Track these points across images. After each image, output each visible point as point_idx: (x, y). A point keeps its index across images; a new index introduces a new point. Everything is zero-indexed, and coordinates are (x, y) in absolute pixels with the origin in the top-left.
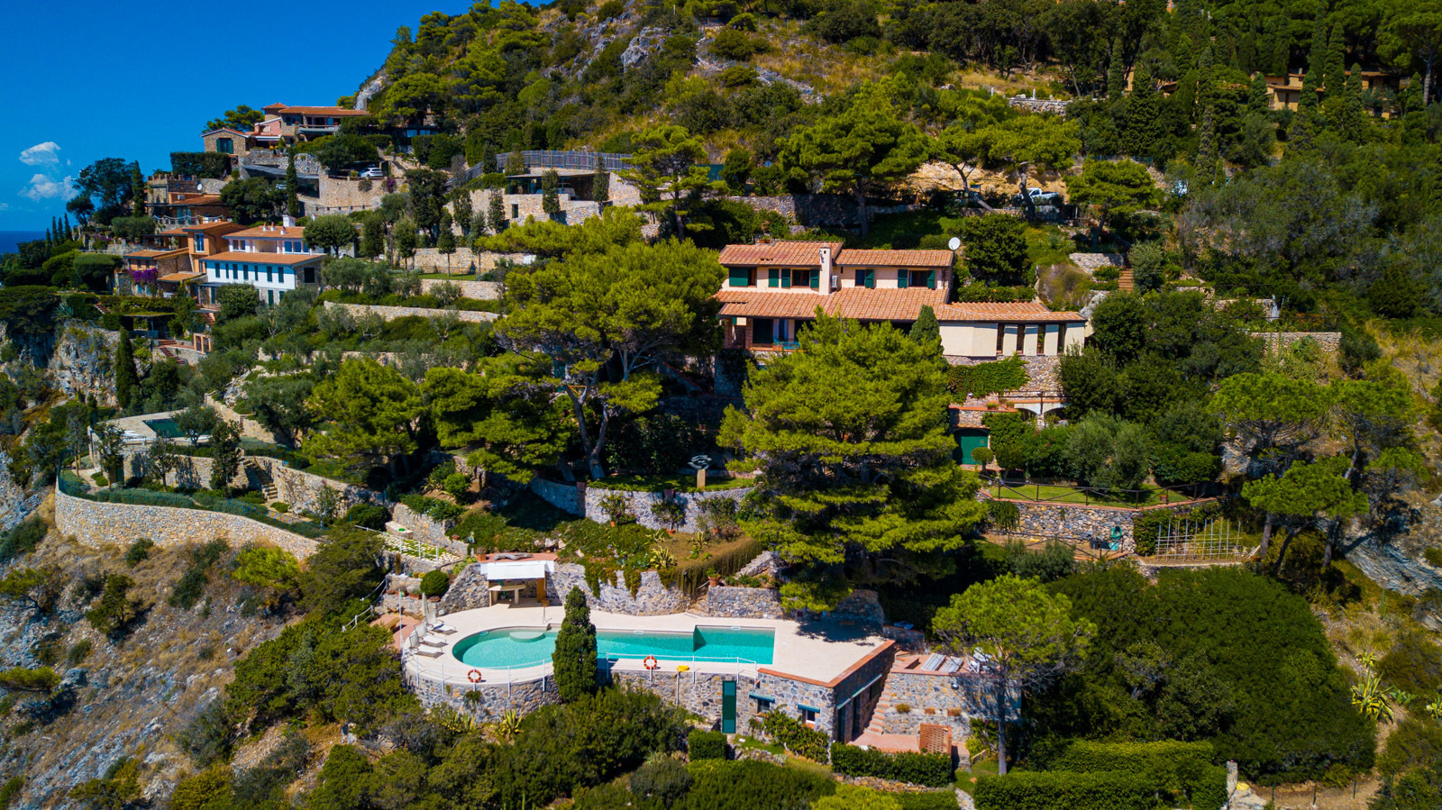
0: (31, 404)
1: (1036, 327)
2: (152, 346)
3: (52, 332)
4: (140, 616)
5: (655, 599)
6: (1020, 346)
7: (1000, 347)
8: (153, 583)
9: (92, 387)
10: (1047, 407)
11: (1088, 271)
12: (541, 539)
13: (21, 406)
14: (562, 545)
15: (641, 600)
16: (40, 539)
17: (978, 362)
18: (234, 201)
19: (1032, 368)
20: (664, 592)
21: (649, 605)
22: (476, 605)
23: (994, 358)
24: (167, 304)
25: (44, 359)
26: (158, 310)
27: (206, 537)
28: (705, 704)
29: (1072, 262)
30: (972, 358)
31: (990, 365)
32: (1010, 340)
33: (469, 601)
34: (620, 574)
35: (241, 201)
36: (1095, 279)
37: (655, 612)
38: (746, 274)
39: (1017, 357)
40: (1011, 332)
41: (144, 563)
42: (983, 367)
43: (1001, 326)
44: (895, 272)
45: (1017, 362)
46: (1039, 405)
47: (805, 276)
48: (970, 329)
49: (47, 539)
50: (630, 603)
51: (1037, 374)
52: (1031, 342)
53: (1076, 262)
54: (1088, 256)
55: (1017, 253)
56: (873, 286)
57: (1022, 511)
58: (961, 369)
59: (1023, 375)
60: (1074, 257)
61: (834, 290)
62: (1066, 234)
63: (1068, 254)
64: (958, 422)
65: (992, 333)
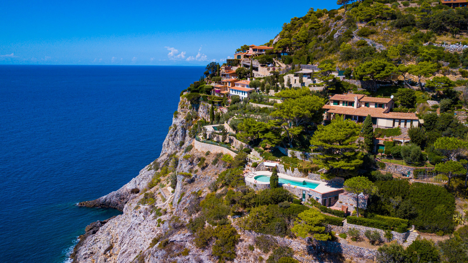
0: (194, 119)
1: (404, 121)
2: (218, 108)
3: (199, 103)
4: (207, 166)
5: (297, 174)
6: (400, 125)
7: (394, 125)
8: (209, 160)
9: (206, 117)
10: (405, 141)
11: (430, 105)
12: (277, 159)
13: (192, 120)
14: (281, 161)
15: (294, 174)
16: (191, 149)
17: (388, 128)
18: (238, 73)
19: (403, 131)
20: (299, 173)
21: (296, 175)
22: (263, 170)
23: (392, 128)
24: (222, 99)
25: (197, 109)
26: (220, 100)
27: (219, 152)
28: (299, 195)
29: (427, 103)
30: (386, 127)
31: (391, 129)
32: (397, 124)
33: (261, 169)
34: (290, 168)
35: (240, 73)
36: (431, 108)
37: (297, 177)
38: (337, 102)
39: (399, 127)
40: (397, 121)
41: (208, 156)
42: (389, 130)
43: (394, 120)
44: (374, 104)
45: (399, 129)
46: (403, 140)
47: (351, 104)
48: (386, 120)
49: (193, 149)
50: (292, 174)
51: (404, 132)
52: (403, 124)
53: (428, 103)
54: (432, 101)
55: (412, 100)
56: (368, 107)
57: (386, 165)
58: (383, 130)
59: (400, 132)
60: (428, 101)
61: (358, 107)
62: (429, 95)
63: (426, 100)
64: (379, 142)
65: (392, 121)
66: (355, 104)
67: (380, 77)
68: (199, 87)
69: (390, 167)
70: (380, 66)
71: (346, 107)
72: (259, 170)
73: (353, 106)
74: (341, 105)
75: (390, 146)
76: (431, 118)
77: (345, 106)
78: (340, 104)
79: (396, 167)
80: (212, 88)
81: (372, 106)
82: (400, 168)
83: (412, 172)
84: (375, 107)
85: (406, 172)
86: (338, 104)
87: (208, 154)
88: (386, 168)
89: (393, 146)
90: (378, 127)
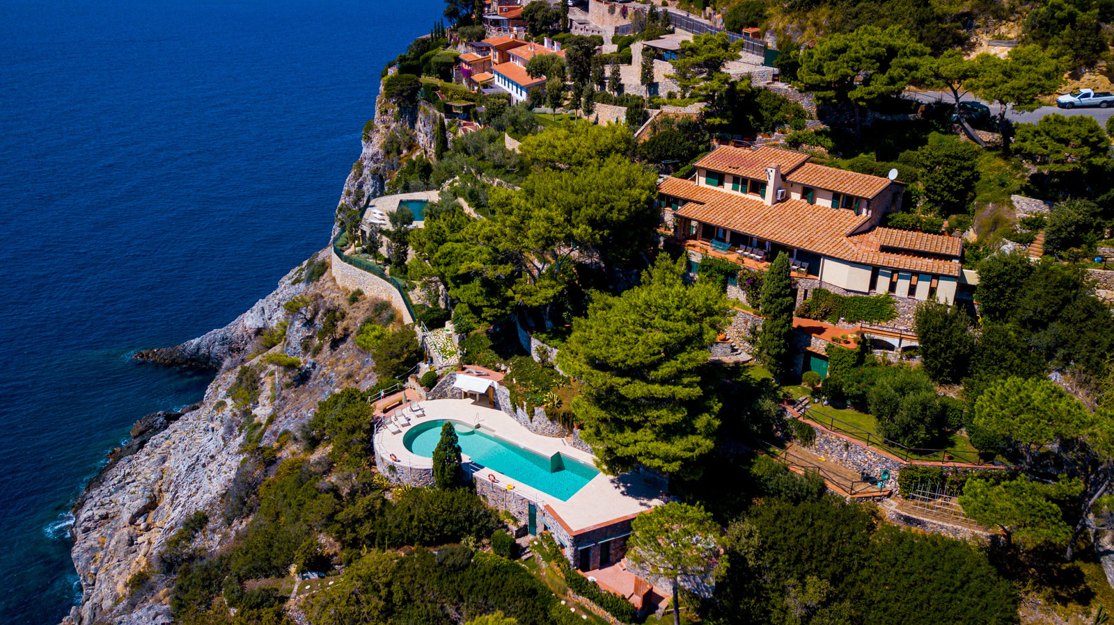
0: (405, 152)
1: (909, 275)
3: (417, 105)
4: (343, 339)
5: (543, 426)
6: (892, 287)
7: (873, 285)
9: (430, 147)
10: (905, 343)
11: (1020, 215)
12: (500, 363)
13: (400, 152)
14: (509, 371)
15: (535, 424)
16: (322, 274)
17: (852, 294)
18: (527, 19)
19: (902, 307)
20: (549, 423)
21: (539, 428)
22: (454, 397)
23: (868, 294)
25: (413, 124)
27: (384, 297)
28: (520, 513)
29: (1010, 204)
30: (848, 291)
31: (862, 299)
32: (883, 282)
33: (449, 394)
34: (525, 403)
36: (1018, 226)
37: (543, 434)
38: (717, 177)
39: (888, 296)
40: (885, 275)
41: (355, 305)
42: (854, 299)
43: (876, 271)
44: (833, 194)
45: (887, 300)
46: (898, 340)
47: (758, 187)
48: (847, 267)
49: (326, 275)
50: (529, 423)
51: (905, 312)
52: (903, 286)
53: (1015, 203)
54: (1027, 199)
55: (961, 187)
56: (812, 202)
57: (818, 434)
58: (836, 297)
59: (891, 311)
60: (1015, 198)
61: (779, 201)
62: (1027, 170)
63: (1010, 194)
65: (868, 274)
66: (770, 190)
67: (866, 97)
68: (421, 58)
69: (827, 441)
70: (872, 58)
71: (743, 195)
72: (441, 397)
73: (763, 196)
74: (728, 187)
75: (846, 365)
76: (1004, 274)
77: (739, 194)
78: (726, 184)
79: (847, 446)
80: (453, 60)
81: (824, 203)
82: (859, 454)
83: (894, 473)
84: (832, 207)
85: (877, 471)
86: (721, 184)
87: (356, 297)
88: (817, 443)
89: (854, 366)
90: (823, 287)
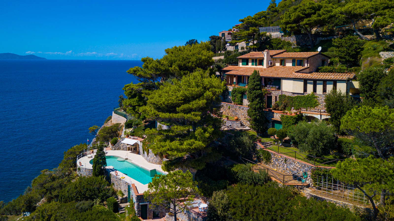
1: (322, 82)
6: (315, 90)
7: (305, 90)
10: (324, 117)
11: (383, 59)
14: (146, 137)
15: (149, 157)
17: (296, 95)
20: (155, 156)
21: (151, 159)
23: (303, 94)
28: (125, 191)
29: (378, 56)
30: (294, 93)
31: (301, 97)
32: (310, 88)
33: (122, 148)
34: (146, 148)
36: (382, 63)
37: (152, 163)
38: (247, 61)
39: (313, 94)
40: (310, 83)
42: (297, 98)
43: (306, 82)
44: (291, 60)
45: (313, 97)
46: (319, 116)
47: (261, 62)
48: (291, 82)
50: (146, 157)
51: (323, 102)
52: (320, 88)
54: (387, 53)
56: (284, 65)
57: (273, 156)
58: (289, 97)
59: (316, 102)
60: (381, 53)
61: (270, 66)
63: (379, 52)
64: (273, 117)
65: (301, 84)
66: (265, 62)
69: (277, 160)
71: (256, 67)
73: (263, 66)
74: (250, 65)
75: (289, 124)
77: (254, 66)
81: (289, 64)
82: (292, 164)
83: (309, 173)
84: (292, 65)
85: (301, 173)
86: (247, 64)
88: (272, 161)
90: (283, 93)
